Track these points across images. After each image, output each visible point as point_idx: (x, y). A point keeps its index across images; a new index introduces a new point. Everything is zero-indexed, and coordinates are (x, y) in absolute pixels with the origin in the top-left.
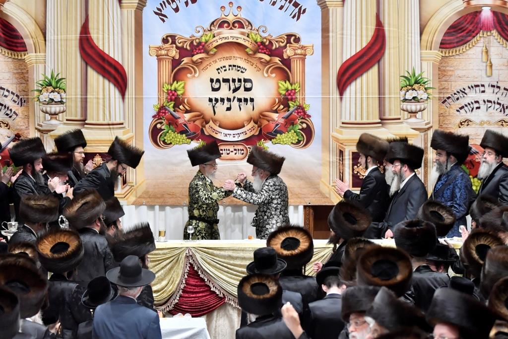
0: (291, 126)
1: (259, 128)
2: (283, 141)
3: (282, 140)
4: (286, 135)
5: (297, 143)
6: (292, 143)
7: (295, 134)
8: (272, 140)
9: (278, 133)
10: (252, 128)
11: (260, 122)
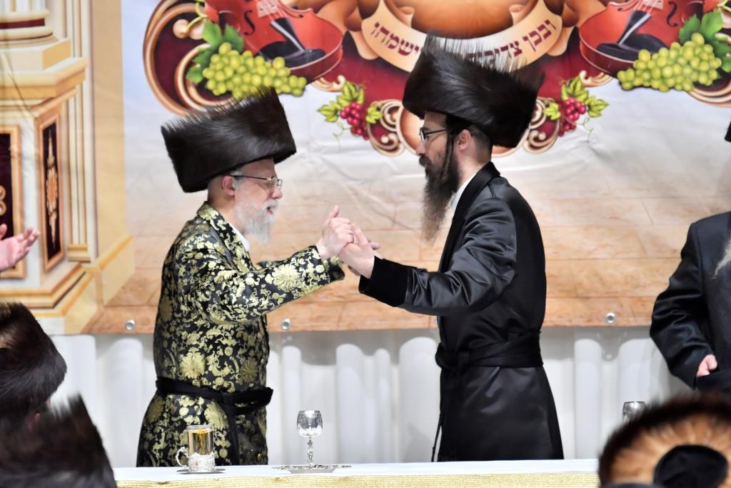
0: (693, 20)
1: (570, 30)
2: (663, 78)
3: (657, 73)
4: (673, 54)
5: (715, 82)
6: (697, 85)
7: (709, 49)
8: (621, 74)
9: (641, 48)
10: (541, 28)
11: (572, 8)
